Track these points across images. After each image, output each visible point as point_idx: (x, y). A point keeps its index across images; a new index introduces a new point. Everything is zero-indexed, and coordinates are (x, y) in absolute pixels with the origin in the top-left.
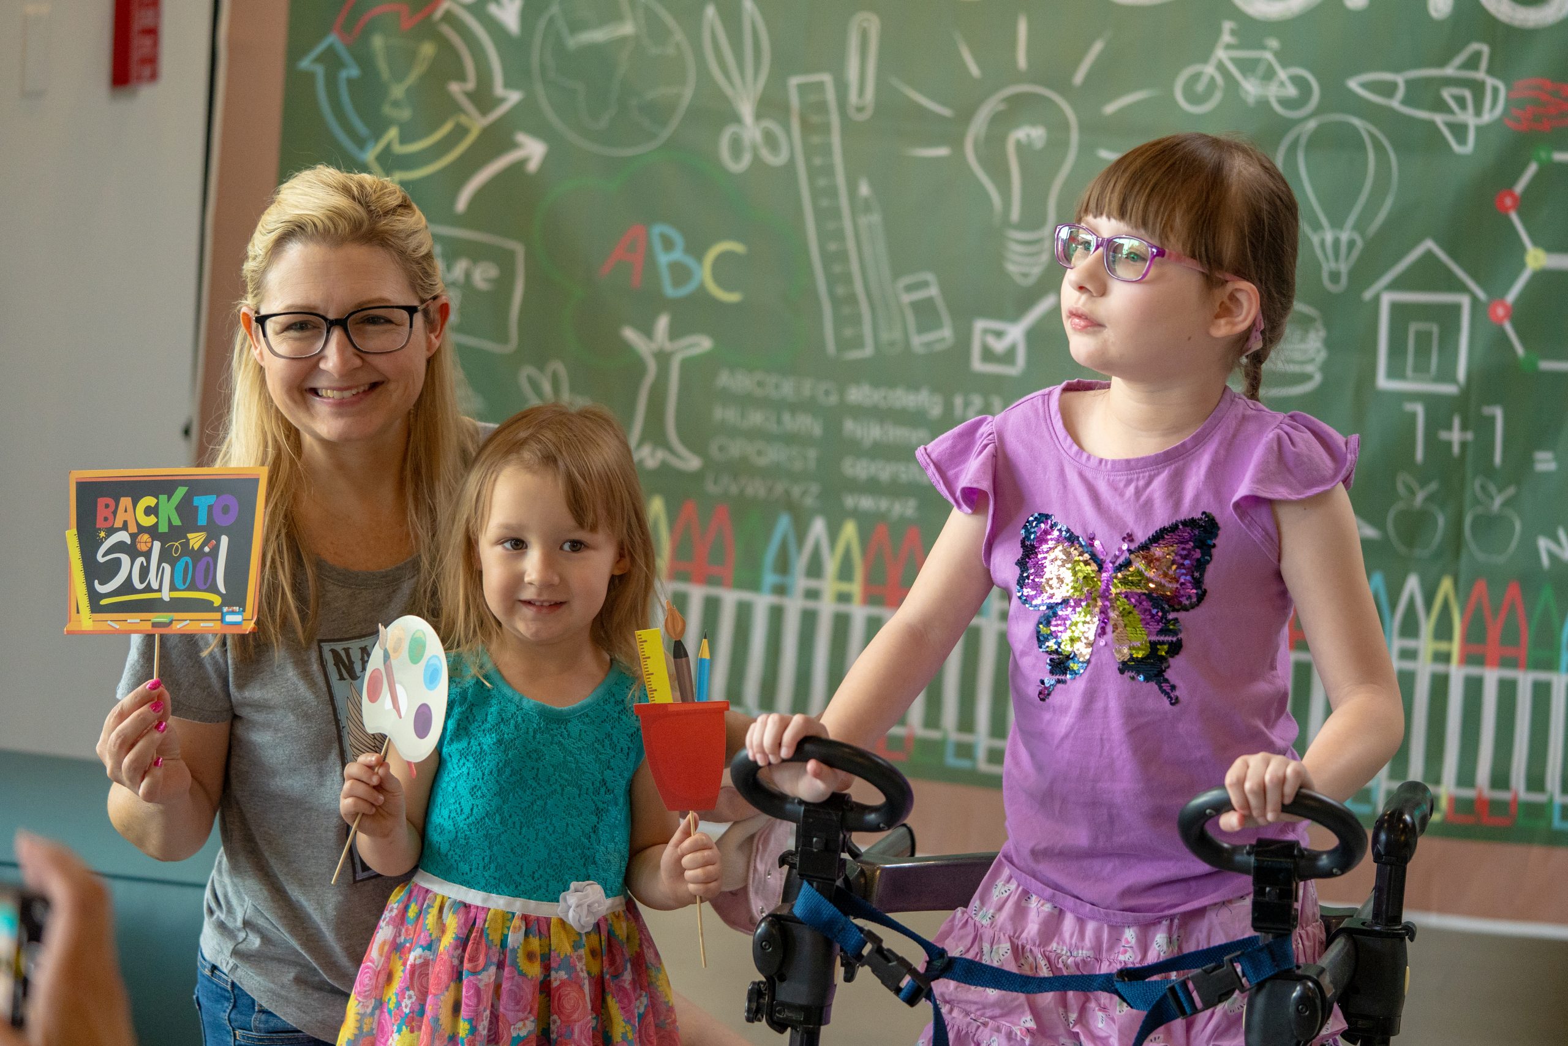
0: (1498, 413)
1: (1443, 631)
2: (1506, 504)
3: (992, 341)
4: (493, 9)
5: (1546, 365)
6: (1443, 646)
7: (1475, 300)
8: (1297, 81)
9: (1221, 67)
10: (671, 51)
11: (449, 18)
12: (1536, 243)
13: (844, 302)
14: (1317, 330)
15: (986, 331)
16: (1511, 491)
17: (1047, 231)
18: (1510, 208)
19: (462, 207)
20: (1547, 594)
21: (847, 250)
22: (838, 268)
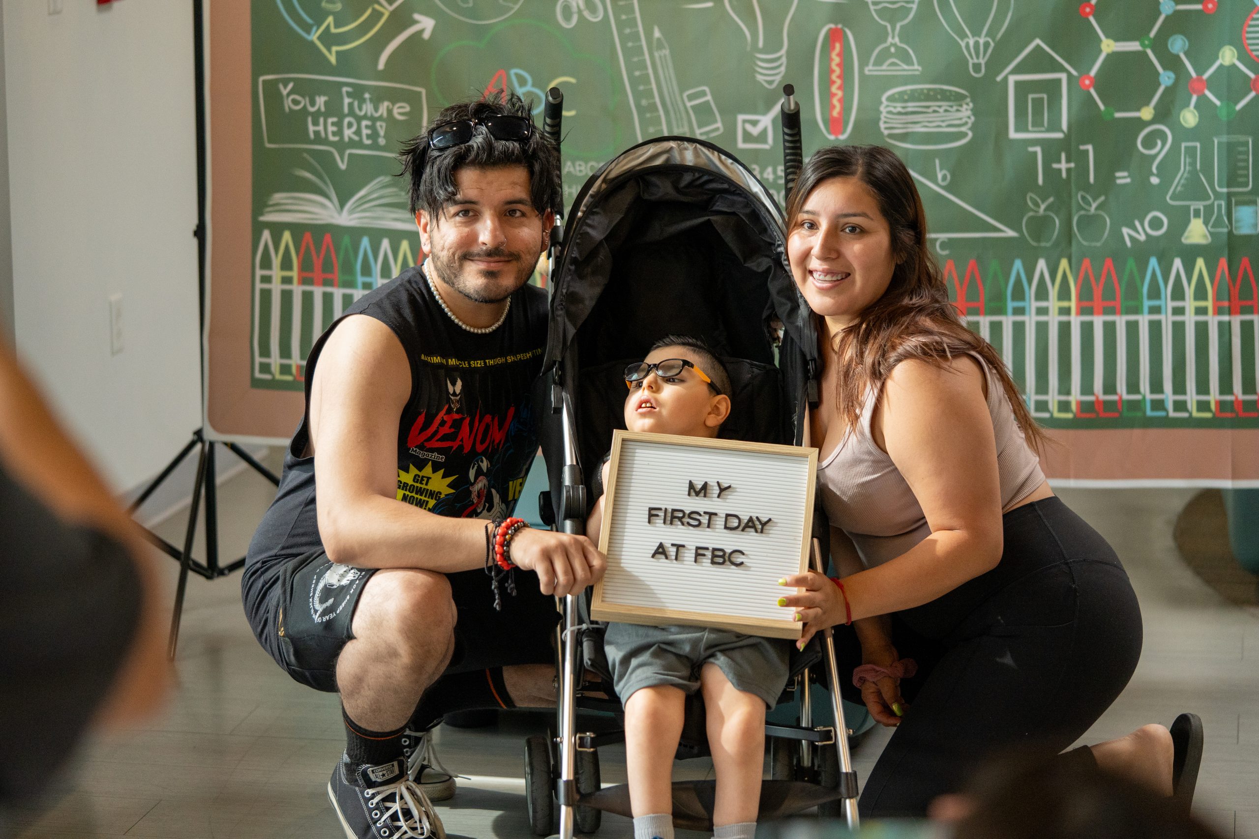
0: (1090, 148)
1: (1064, 294)
2: (1099, 207)
3: (749, 127)
5: (1118, 115)
6: (1065, 304)
7: (1070, 75)
12: (1107, 37)
13: (647, 110)
14: (967, 104)
15: (745, 121)
16: (1101, 198)
17: (783, 52)
18: (1089, 14)
19: (381, 66)
20: (1131, 264)
21: (648, 75)
22: (641, 88)
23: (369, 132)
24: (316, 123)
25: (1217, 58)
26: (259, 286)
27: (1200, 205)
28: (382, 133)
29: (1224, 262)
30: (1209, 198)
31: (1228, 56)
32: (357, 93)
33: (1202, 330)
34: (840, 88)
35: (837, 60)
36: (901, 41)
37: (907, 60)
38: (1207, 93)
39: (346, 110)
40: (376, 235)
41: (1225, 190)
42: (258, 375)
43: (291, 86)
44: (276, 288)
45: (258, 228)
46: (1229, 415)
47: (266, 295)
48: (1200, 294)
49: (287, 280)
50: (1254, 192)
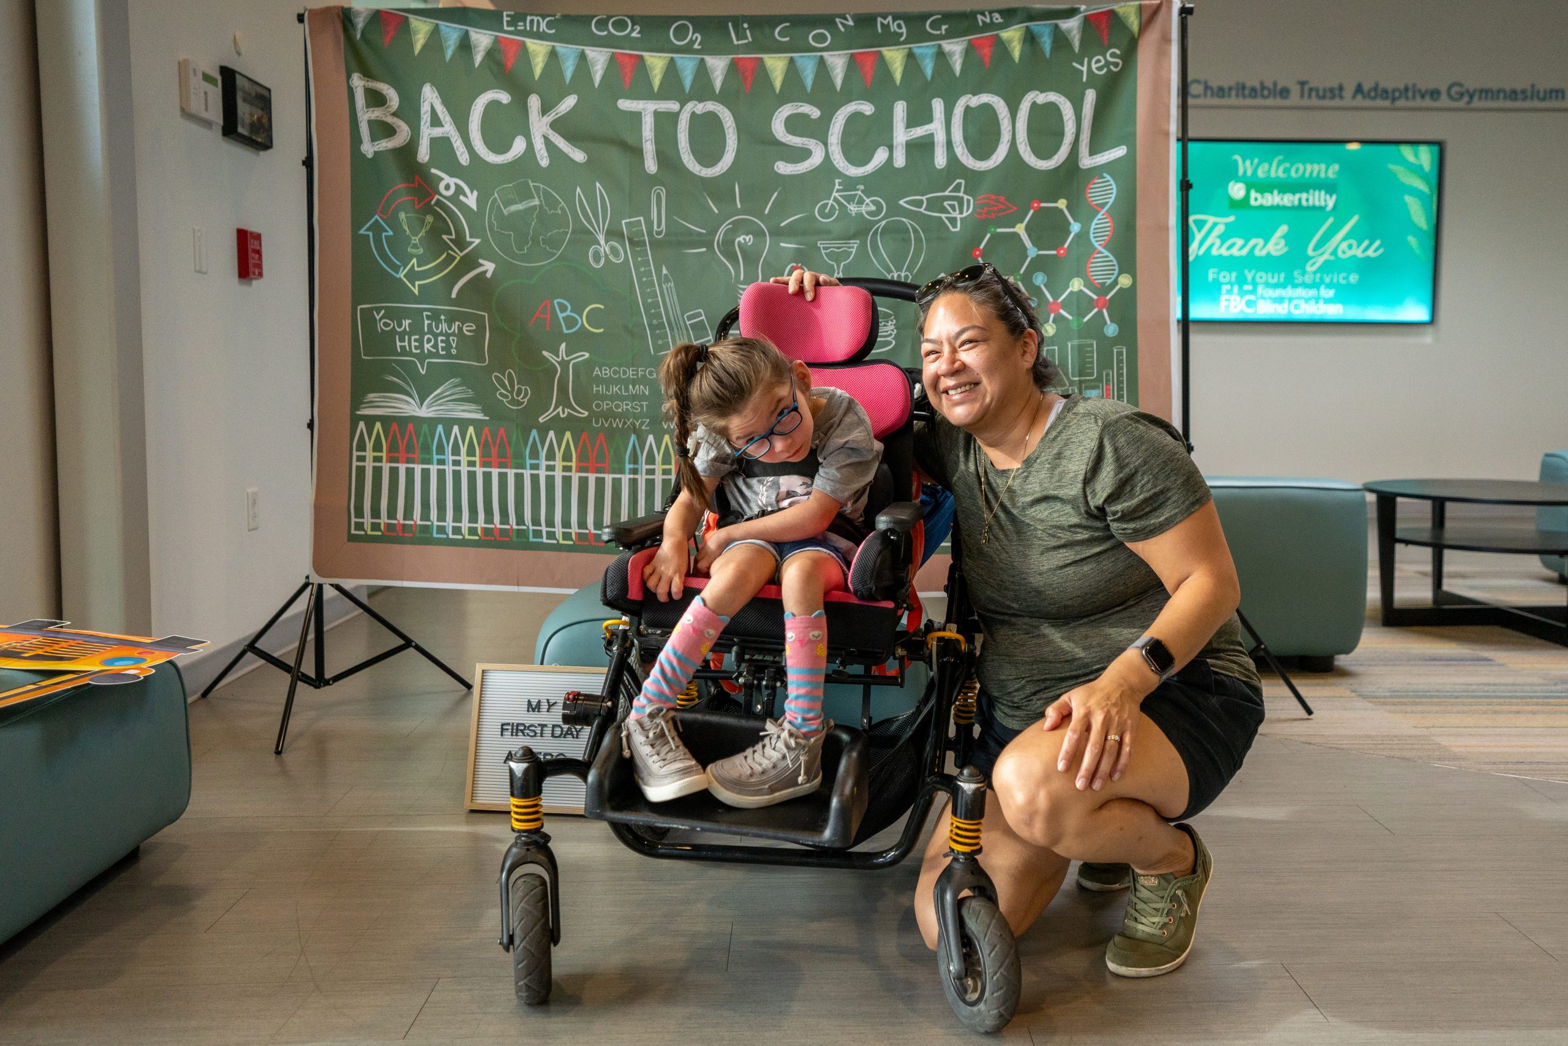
4: (462, 198)
8: (874, 202)
9: (835, 200)
10: (559, 212)
11: (439, 203)
13: (658, 327)
14: (892, 321)
18: (978, 256)
19: (454, 296)
21: (658, 301)
22: (653, 311)
23: (444, 345)
24: (402, 340)
25: (1068, 287)
26: (355, 464)
28: (454, 346)
30: (1065, 385)
31: (1076, 285)
32: (435, 316)
38: (1062, 311)
39: (426, 330)
40: (448, 423)
41: (1076, 379)
42: (353, 532)
43: (383, 312)
44: (369, 465)
45: (355, 420)
47: (361, 471)
49: (377, 459)
50: (1099, 379)
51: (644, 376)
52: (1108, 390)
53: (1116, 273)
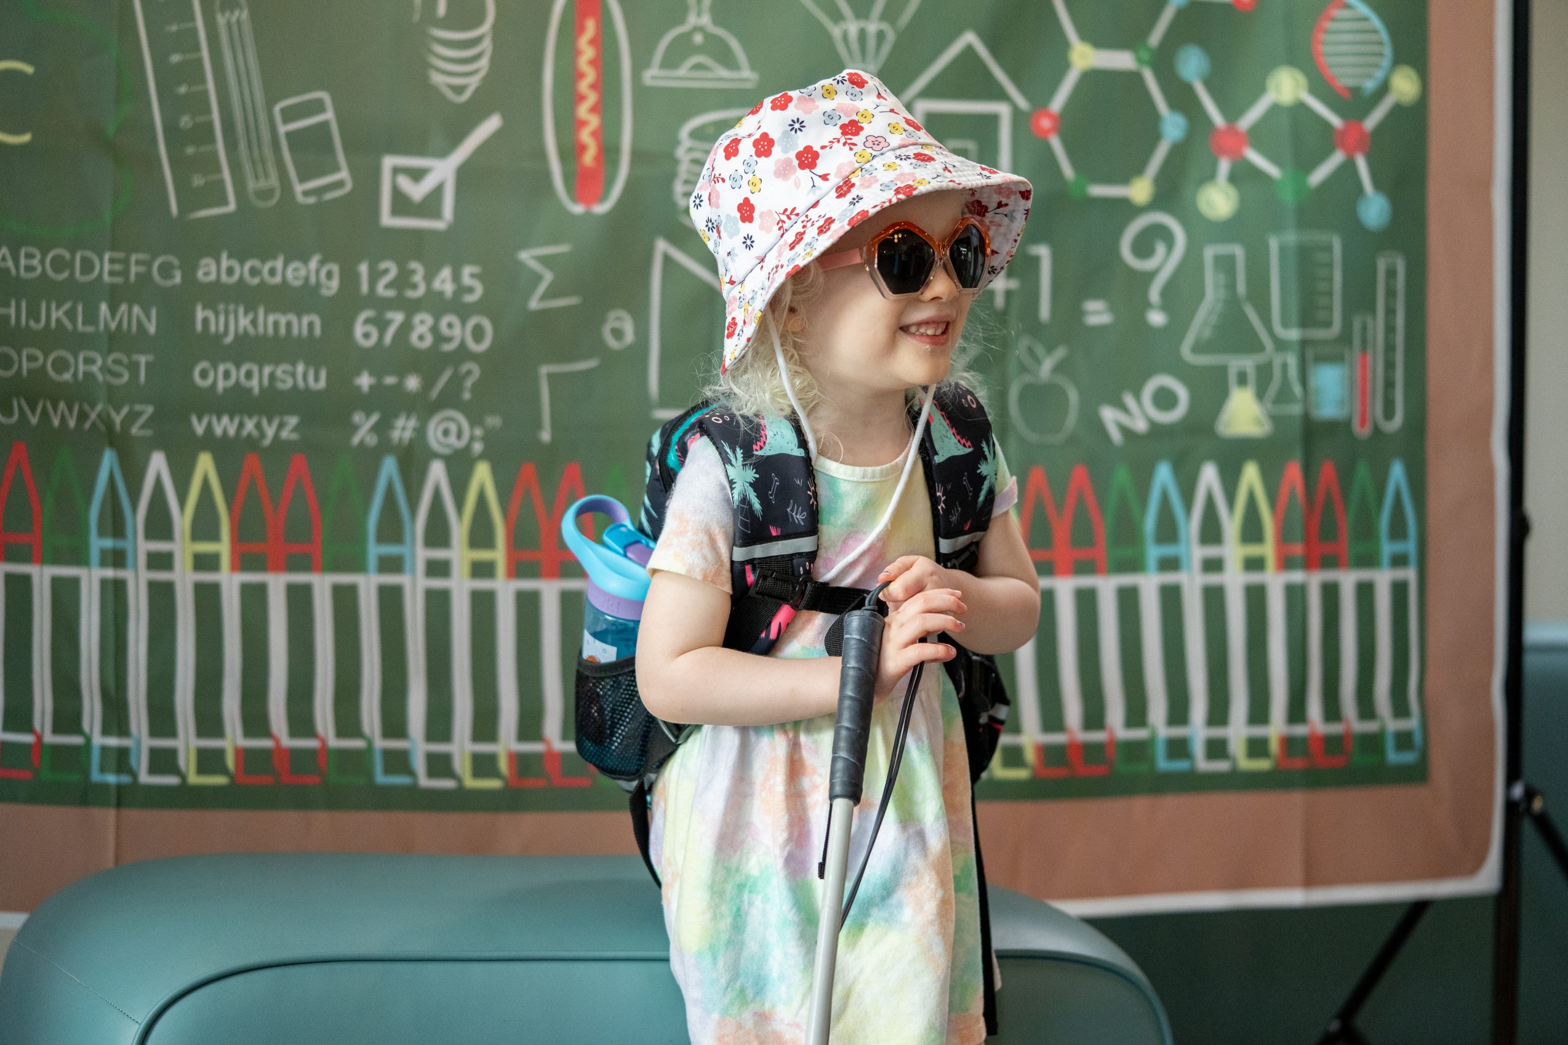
0: (1045, 253)
2: (1058, 369)
3: (404, 182)
5: (1097, 190)
7: (1016, 110)
12: (1084, 37)
15: (396, 171)
16: (1060, 353)
17: (486, 27)
20: (1122, 476)
21: (200, 61)
22: (183, 89)
25: (1266, 91)
27: (1248, 363)
29: (1294, 472)
30: (1264, 349)
31: (1287, 87)
33: (1256, 597)
34: (594, 109)
35: (588, 53)
36: (717, 21)
37: (726, 58)
38: (1253, 155)
41: (1293, 334)
46: (1298, 763)
48: (1252, 532)
50: (1345, 338)
51: (145, 278)
52: (1364, 366)
53: (1386, 62)
